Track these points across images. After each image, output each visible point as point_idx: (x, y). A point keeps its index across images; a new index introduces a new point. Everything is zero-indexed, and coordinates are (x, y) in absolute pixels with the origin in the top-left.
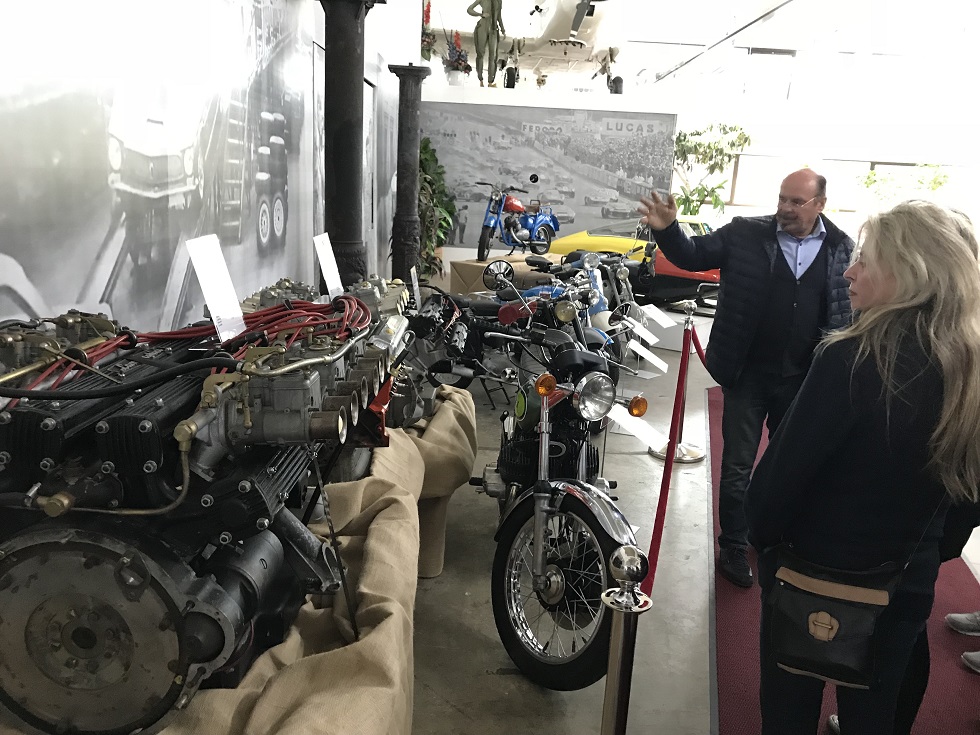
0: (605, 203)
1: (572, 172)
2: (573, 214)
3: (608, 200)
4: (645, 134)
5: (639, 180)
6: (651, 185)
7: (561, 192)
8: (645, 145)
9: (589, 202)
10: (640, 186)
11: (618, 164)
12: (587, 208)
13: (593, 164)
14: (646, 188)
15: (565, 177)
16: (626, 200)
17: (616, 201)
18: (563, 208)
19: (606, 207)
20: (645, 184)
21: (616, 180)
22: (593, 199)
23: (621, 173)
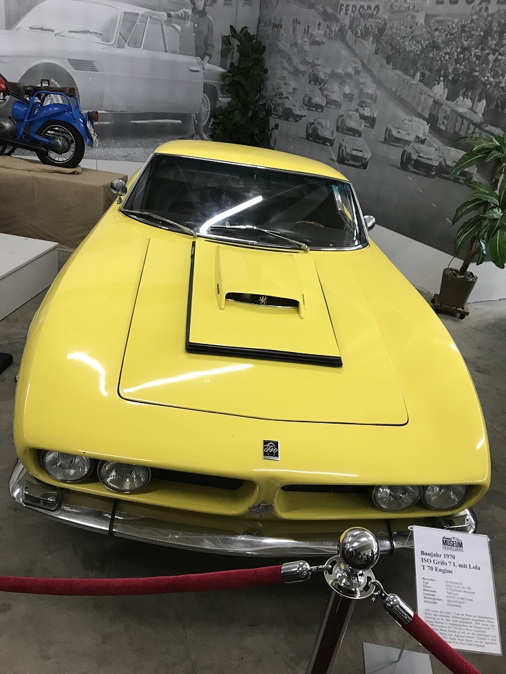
0: (407, 142)
1: (379, 83)
2: (368, 155)
3: (412, 138)
4: (493, 8)
5: (463, 105)
7: (362, 117)
8: (488, 32)
9: (391, 140)
10: (460, 115)
11: (439, 71)
12: (385, 147)
13: (406, 71)
14: (471, 122)
15: (370, 92)
16: (437, 143)
17: (423, 142)
18: (360, 142)
19: (408, 149)
20: (470, 115)
21: (431, 101)
22: (394, 133)
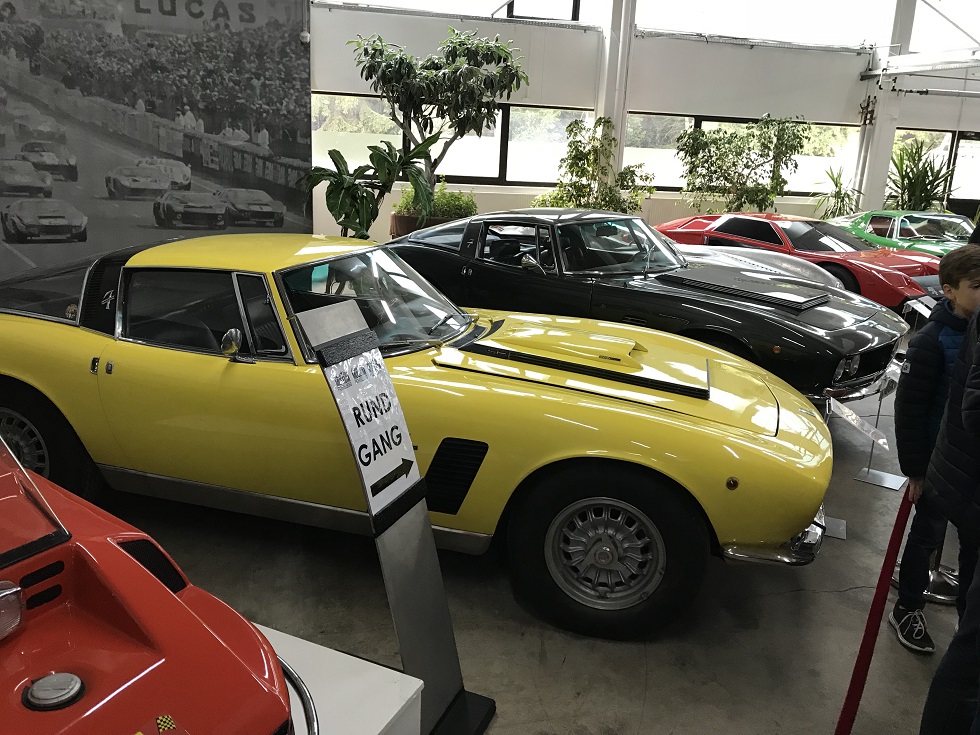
0: (159, 192)
1: (62, 116)
2: (82, 221)
3: (166, 185)
4: (236, 25)
6: (265, 150)
7: (39, 166)
8: (240, 54)
9: (116, 191)
10: (242, 152)
11: (178, 98)
12: (115, 204)
13: (113, 97)
14: (255, 156)
15: (45, 128)
16: (212, 186)
17: (187, 187)
18: (51, 205)
19: (163, 201)
20: (250, 147)
21: (180, 137)
22: (127, 182)
23: (189, 121)
